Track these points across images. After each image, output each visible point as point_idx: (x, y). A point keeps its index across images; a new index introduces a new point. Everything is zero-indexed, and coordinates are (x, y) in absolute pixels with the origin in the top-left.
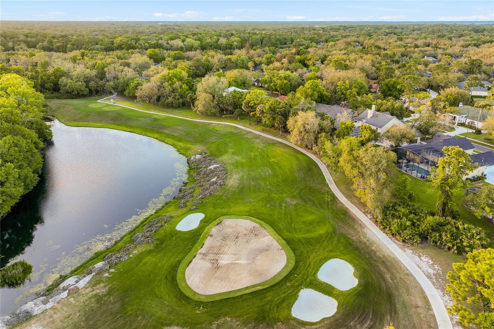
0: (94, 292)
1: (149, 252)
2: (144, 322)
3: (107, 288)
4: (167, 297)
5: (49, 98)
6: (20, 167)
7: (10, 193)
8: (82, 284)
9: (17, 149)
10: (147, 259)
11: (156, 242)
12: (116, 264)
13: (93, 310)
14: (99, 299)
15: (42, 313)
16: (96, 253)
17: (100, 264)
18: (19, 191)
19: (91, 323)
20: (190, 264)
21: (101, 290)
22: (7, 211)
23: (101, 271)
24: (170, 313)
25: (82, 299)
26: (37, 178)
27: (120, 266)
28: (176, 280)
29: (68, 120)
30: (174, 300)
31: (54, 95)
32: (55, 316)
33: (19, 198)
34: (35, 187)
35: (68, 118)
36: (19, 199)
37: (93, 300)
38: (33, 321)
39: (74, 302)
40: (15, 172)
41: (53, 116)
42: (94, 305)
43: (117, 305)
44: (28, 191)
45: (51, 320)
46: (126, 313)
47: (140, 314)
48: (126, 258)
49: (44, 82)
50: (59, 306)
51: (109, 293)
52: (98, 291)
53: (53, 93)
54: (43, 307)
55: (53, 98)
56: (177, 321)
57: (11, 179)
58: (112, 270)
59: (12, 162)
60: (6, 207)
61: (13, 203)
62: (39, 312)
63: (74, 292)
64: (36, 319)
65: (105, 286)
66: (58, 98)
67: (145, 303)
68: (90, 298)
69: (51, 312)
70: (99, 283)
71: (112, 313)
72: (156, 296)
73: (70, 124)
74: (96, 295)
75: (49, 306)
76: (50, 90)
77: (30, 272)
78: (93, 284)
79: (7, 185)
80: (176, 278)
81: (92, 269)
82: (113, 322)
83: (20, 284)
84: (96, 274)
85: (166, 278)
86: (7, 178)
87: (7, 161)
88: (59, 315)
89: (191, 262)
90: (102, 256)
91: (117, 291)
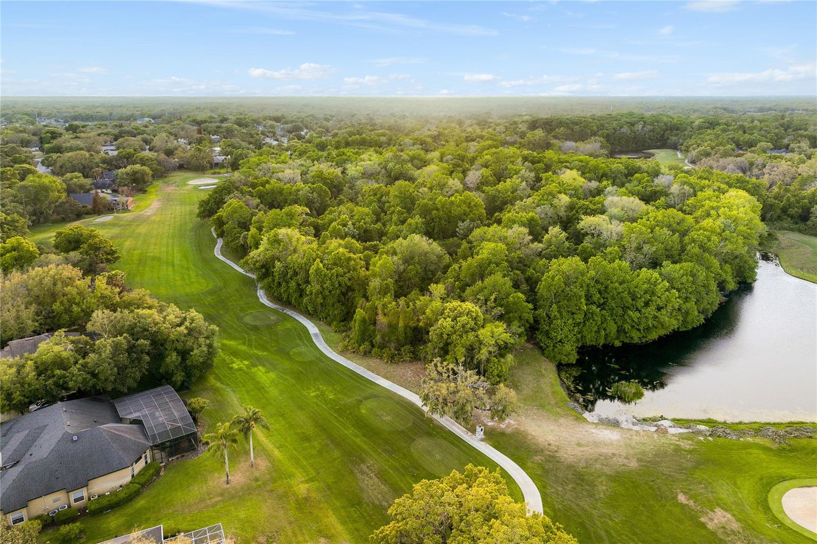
0: (678, 443)
1: (766, 449)
2: (703, 491)
3: (692, 447)
4: (746, 492)
5: (787, 230)
6: (687, 299)
7: (662, 320)
8: (672, 431)
9: (691, 279)
10: (755, 451)
11: (784, 446)
12: (719, 436)
13: (666, 453)
14: (678, 450)
15: (627, 429)
16: (709, 419)
17: (702, 427)
18: (672, 323)
19: (658, 459)
20: (806, 488)
21: (686, 445)
22: (653, 338)
23: (699, 432)
24: (735, 503)
25: (663, 440)
26: (703, 320)
27: (721, 440)
28: (771, 488)
29: (793, 266)
30: (751, 499)
31: (797, 226)
32: (634, 437)
33: (670, 330)
34: (693, 328)
35: (794, 263)
36: (670, 333)
37: (672, 447)
38: (618, 430)
39: (656, 438)
40: (676, 303)
41: (777, 256)
42: (670, 451)
43: (689, 465)
44: (684, 329)
45: (630, 437)
46: (693, 474)
47: (704, 484)
48: (734, 438)
49: (789, 205)
50: (643, 433)
51: (690, 452)
52: (682, 444)
53: (796, 224)
54: (631, 426)
55: (792, 230)
56: (735, 513)
57: (669, 308)
58: (710, 438)
59: (679, 290)
60: (654, 333)
61: (662, 332)
62: (626, 427)
63: (663, 431)
64: (620, 430)
65: (692, 445)
66: (800, 231)
67: (718, 481)
68: (672, 444)
69: (634, 433)
70: (689, 440)
71: (680, 466)
72: (735, 484)
73: (794, 272)
74: (678, 445)
75: (636, 428)
76: (794, 217)
77: (639, 398)
78: (681, 437)
79: (664, 311)
80: (774, 486)
81: (692, 426)
82: (675, 472)
83: (626, 402)
84: (693, 433)
85: (761, 479)
86: (666, 305)
87: (674, 288)
88: (638, 438)
89: (809, 487)
90: (712, 424)
91: (699, 454)
